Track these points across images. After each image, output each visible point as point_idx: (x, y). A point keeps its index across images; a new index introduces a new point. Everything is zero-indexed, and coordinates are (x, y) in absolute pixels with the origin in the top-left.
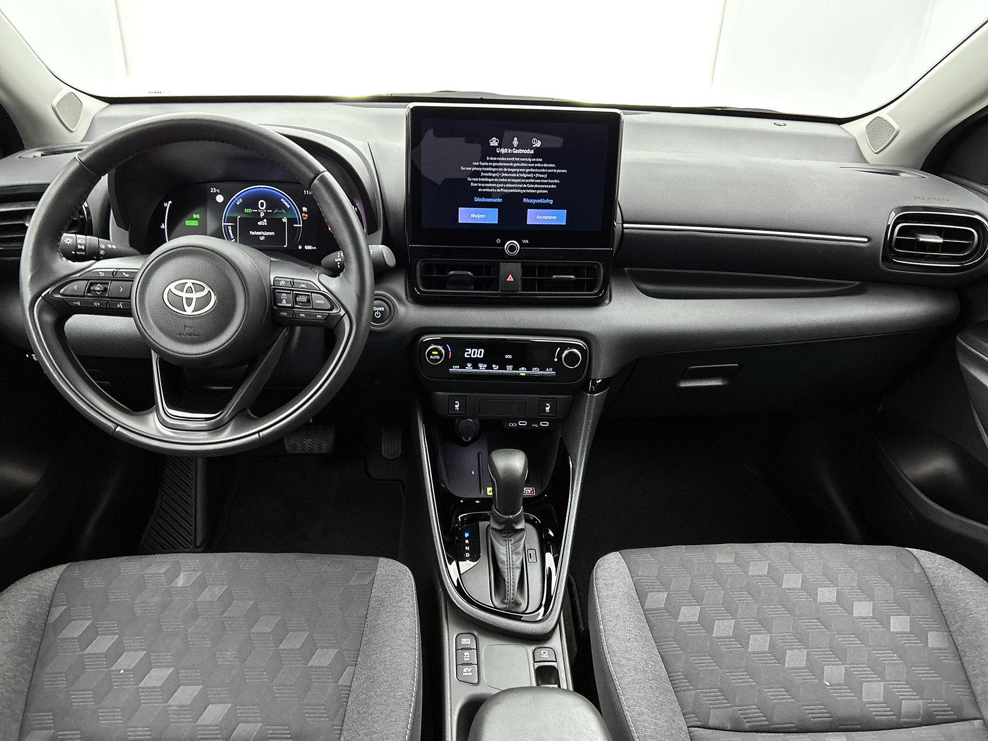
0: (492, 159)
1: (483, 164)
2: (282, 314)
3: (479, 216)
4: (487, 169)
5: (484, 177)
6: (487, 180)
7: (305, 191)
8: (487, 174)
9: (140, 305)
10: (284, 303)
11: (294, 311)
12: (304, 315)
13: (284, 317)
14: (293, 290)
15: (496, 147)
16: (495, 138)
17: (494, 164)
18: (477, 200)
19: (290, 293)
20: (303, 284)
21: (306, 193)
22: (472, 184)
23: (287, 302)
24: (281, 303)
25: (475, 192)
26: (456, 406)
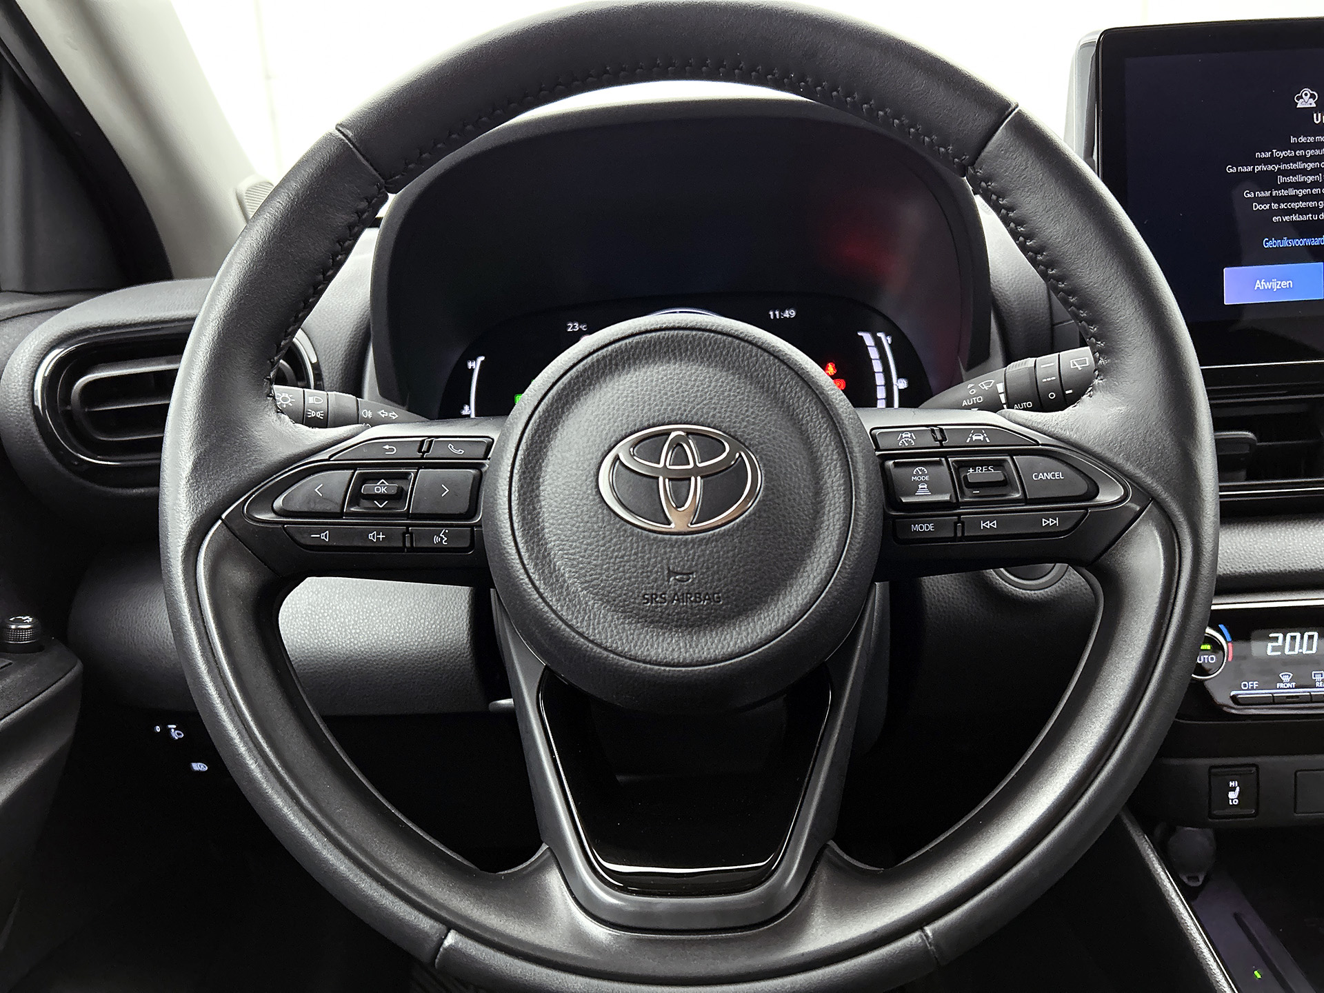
0: (1303, 139)
1: (1282, 154)
2: (917, 528)
3: (1275, 285)
4: (1293, 166)
5: (1286, 186)
6: (1292, 192)
7: (771, 313)
8: (1292, 179)
9: (524, 519)
10: (923, 494)
11: (959, 515)
12: (994, 524)
13: (925, 539)
14: (945, 455)
15: (1309, 111)
16: (1308, 91)
17: (1310, 153)
18: (1270, 244)
19: (939, 463)
20: (979, 431)
21: (775, 315)
22: (1257, 207)
23: (933, 491)
24: (913, 494)
25: (1265, 224)
26: (1232, 795)
